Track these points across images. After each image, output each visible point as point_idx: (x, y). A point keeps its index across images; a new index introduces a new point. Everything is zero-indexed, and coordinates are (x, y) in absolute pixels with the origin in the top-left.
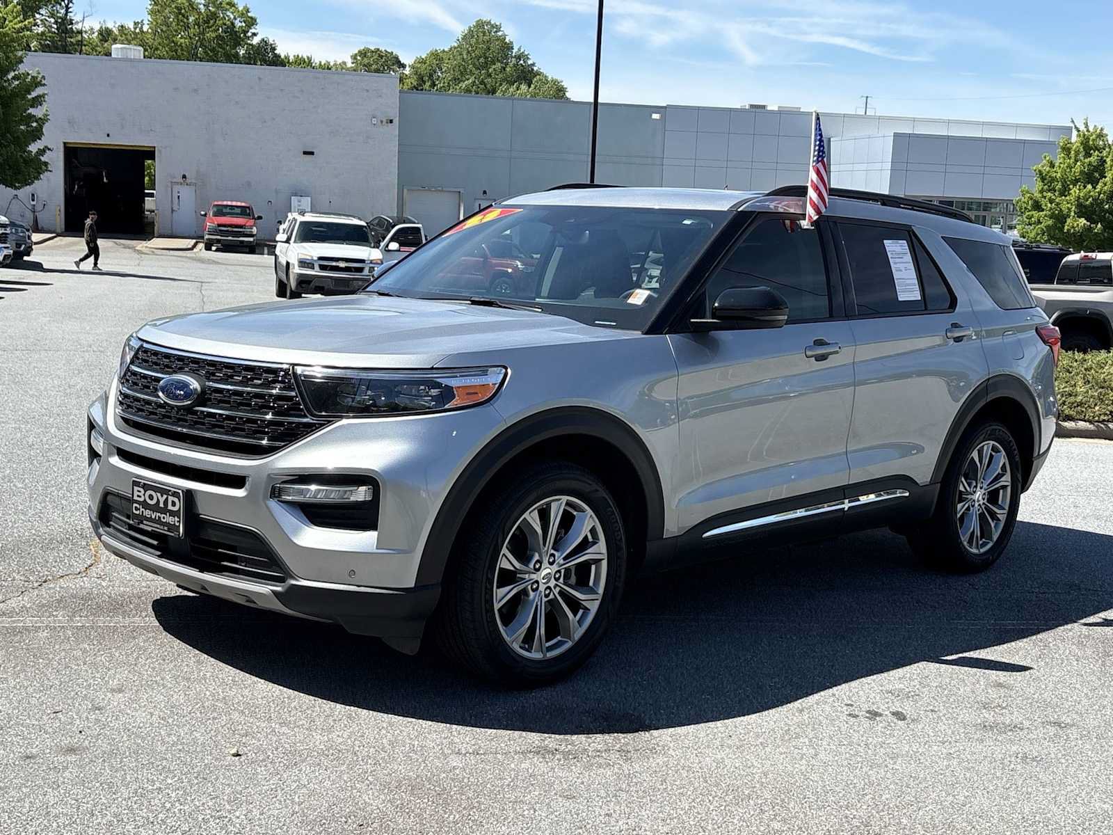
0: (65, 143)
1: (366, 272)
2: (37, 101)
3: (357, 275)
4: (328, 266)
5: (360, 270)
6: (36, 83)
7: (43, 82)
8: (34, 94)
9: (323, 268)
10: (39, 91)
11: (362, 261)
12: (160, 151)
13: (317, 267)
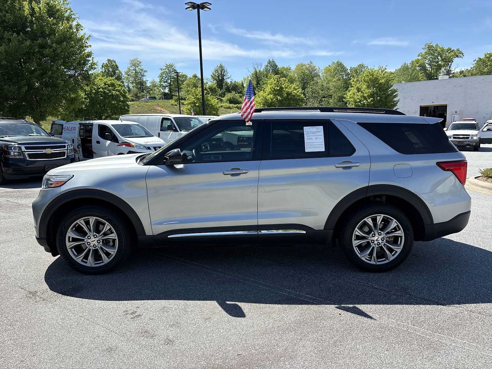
0: (420, 106)
1: (470, 138)
2: (396, 96)
3: (467, 140)
4: (456, 137)
5: (468, 138)
6: (395, 91)
7: (398, 91)
8: (394, 94)
9: (454, 138)
10: (396, 93)
11: (469, 135)
12: (449, 105)
13: (452, 138)
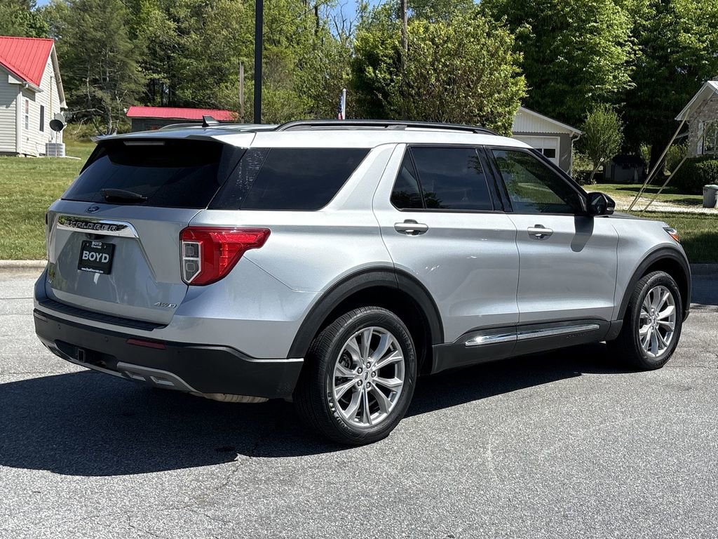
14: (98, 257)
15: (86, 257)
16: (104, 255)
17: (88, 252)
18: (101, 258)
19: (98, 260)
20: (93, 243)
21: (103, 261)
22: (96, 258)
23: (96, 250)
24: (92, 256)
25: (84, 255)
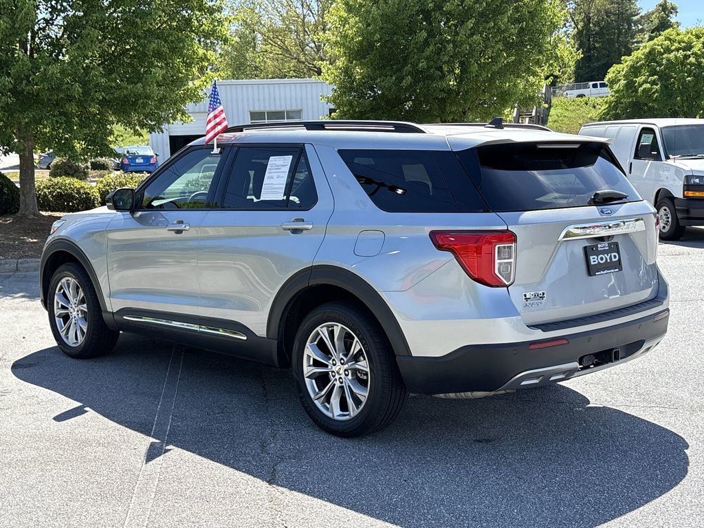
14: (608, 258)
15: (594, 261)
16: (613, 254)
17: (596, 257)
18: (611, 258)
19: (609, 261)
20: (599, 246)
21: (614, 260)
22: (606, 259)
23: (604, 252)
24: (602, 259)
25: (592, 260)
